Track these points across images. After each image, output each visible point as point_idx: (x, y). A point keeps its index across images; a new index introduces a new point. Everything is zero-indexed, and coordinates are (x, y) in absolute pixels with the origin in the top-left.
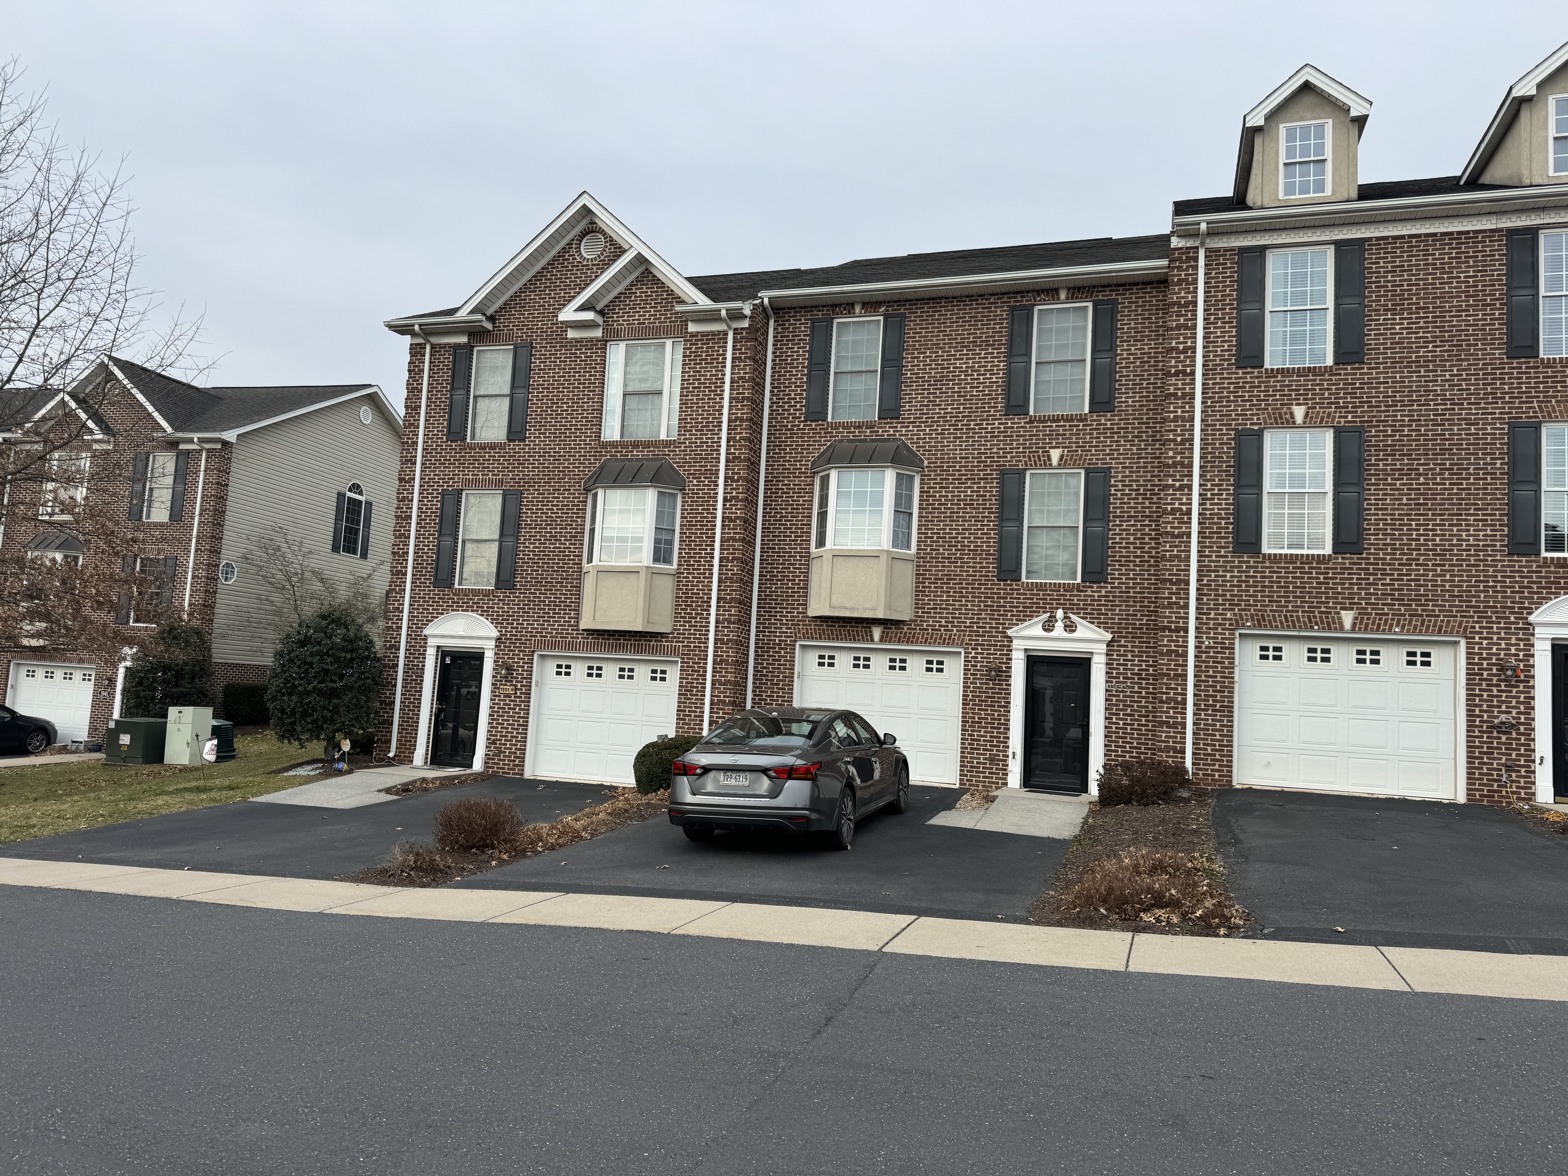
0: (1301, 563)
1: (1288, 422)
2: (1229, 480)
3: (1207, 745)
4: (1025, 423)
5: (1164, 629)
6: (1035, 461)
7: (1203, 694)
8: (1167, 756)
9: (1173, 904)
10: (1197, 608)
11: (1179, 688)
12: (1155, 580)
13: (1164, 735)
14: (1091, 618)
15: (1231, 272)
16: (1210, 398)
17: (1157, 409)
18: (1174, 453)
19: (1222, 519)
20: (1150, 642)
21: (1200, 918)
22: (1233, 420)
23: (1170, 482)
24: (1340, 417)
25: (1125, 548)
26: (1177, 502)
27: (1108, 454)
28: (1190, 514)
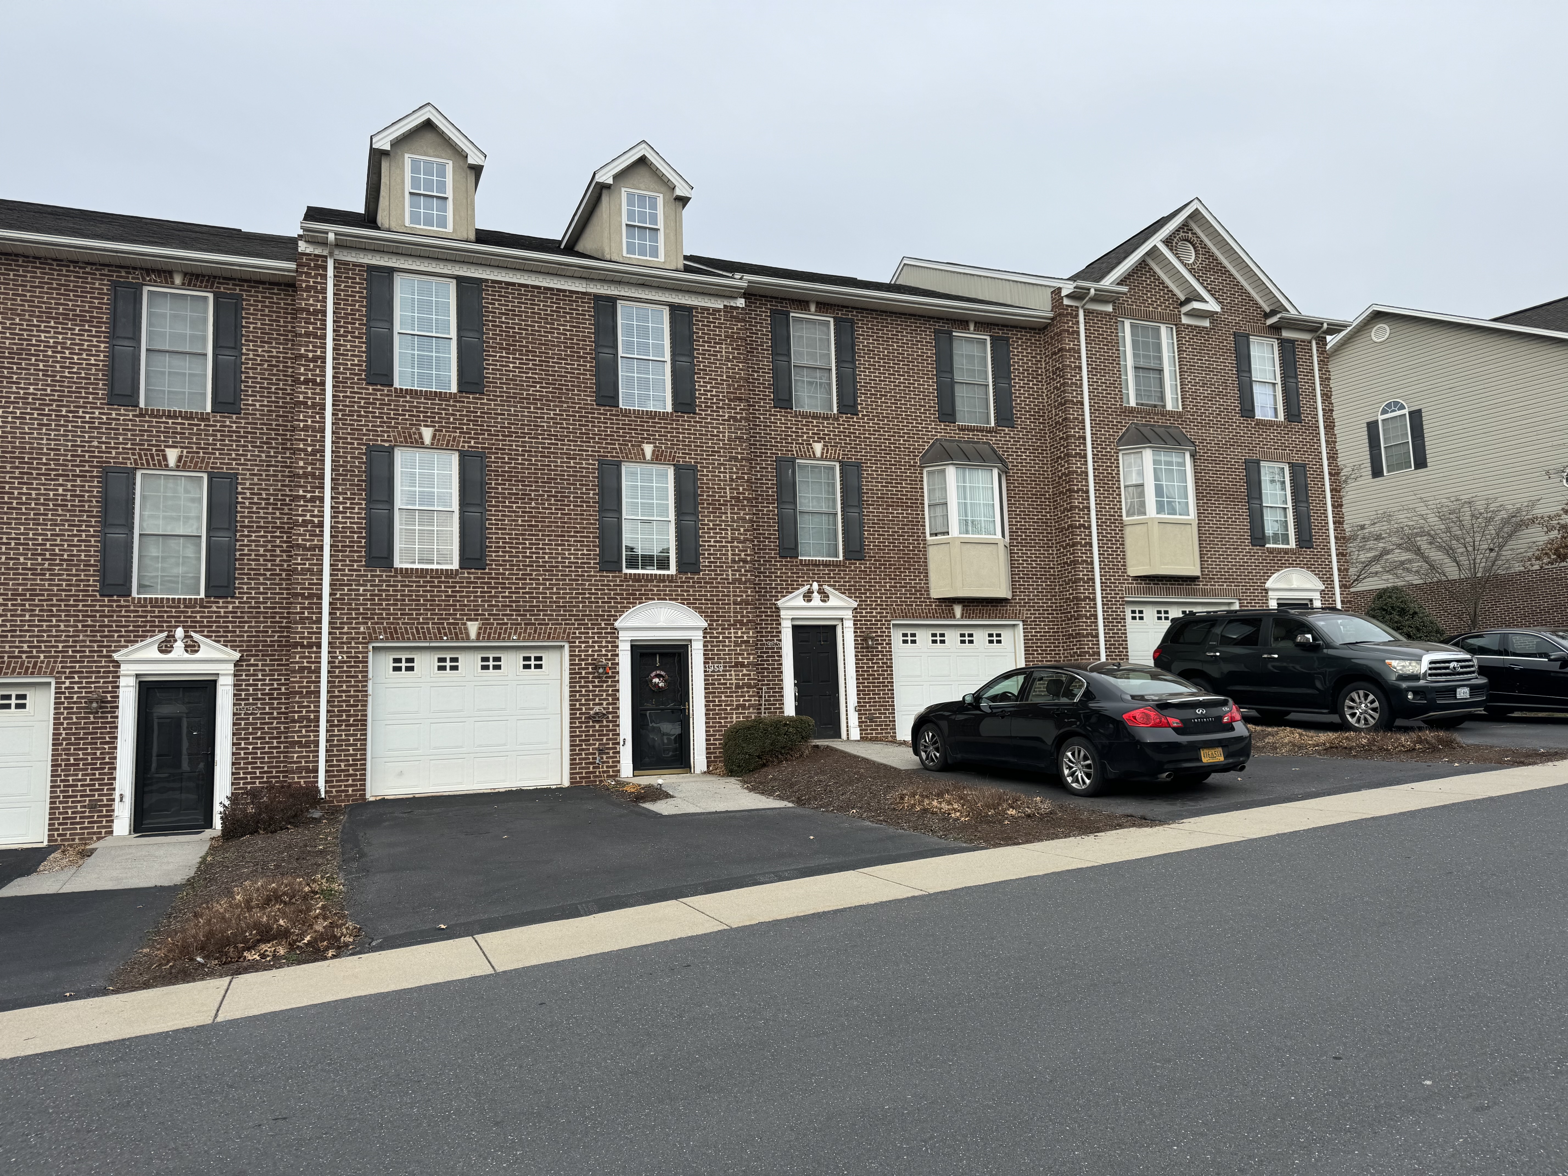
0: (431, 577)
1: (417, 442)
2: (361, 494)
3: (341, 761)
4: (134, 416)
5: (296, 645)
6: (147, 460)
7: (336, 709)
8: (298, 778)
9: (283, 935)
10: (330, 623)
11: (312, 705)
12: (287, 594)
13: (296, 755)
14: (216, 636)
15: (360, 288)
16: (340, 410)
17: (287, 417)
18: (305, 463)
19: (355, 532)
20: (282, 660)
21: (309, 944)
22: (364, 435)
23: (301, 493)
24: (464, 442)
25: (253, 560)
26: (308, 514)
27: (234, 459)
28: (323, 527)
